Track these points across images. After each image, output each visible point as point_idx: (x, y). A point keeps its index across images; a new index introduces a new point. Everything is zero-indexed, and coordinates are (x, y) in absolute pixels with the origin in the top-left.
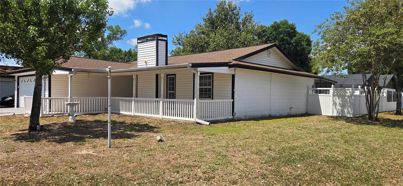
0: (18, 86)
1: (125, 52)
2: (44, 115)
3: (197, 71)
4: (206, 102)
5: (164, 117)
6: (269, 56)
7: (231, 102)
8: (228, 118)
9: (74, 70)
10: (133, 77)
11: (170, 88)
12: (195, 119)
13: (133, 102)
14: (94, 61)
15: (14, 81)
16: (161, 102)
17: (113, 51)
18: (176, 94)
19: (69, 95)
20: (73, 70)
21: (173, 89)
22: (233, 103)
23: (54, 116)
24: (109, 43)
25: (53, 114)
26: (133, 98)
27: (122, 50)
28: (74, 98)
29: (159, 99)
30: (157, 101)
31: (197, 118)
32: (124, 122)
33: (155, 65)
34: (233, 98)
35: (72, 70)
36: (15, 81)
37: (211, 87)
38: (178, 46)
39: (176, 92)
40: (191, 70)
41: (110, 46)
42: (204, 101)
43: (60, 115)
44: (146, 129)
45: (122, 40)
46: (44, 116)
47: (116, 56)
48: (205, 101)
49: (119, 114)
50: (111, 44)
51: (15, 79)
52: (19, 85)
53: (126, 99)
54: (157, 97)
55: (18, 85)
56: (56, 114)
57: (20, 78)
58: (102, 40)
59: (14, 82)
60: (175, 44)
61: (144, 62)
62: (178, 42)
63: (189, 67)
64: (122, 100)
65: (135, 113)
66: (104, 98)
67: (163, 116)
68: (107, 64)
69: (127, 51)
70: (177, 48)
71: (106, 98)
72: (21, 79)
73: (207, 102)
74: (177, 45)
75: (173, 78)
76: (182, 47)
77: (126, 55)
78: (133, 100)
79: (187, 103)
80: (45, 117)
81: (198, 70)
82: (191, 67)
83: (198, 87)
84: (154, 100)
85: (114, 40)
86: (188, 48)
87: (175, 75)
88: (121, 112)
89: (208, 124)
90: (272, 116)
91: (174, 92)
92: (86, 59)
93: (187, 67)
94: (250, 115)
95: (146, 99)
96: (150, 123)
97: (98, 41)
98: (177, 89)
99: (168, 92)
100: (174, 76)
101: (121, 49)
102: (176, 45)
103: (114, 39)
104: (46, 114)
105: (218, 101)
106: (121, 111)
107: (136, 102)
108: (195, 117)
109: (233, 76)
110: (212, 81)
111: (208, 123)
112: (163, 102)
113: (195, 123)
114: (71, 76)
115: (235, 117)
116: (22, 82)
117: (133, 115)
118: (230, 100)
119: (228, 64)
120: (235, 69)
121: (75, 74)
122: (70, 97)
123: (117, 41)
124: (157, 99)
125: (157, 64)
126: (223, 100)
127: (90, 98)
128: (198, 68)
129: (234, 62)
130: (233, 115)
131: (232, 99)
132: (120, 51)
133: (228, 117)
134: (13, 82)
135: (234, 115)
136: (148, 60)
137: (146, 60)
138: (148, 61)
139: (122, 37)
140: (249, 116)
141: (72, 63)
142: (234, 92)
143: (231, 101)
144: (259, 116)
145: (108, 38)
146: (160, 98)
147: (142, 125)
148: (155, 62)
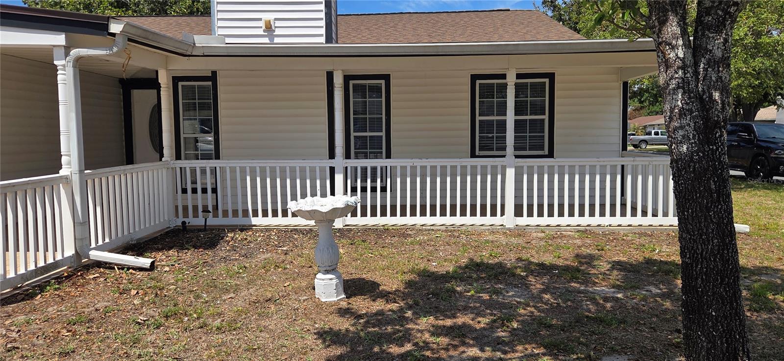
11: (359, 121)
18: (395, 141)
21: (380, 124)
37: (545, 117)
39: (394, 134)
53: (287, 165)
61: (262, 24)
66: (157, 167)
67: (519, 218)
71: (161, 165)
75: (375, 88)
84: (464, 164)
87: (386, 77)
91: (382, 134)
95: (421, 163)
98: (394, 126)
99: (353, 134)
100: (382, 82)
107: (359, 174)
110: (547, 98)
117: (340, 227)
136: (278, 20)
137: (270, 17)
138: (278, 24)
148: (322, 27)
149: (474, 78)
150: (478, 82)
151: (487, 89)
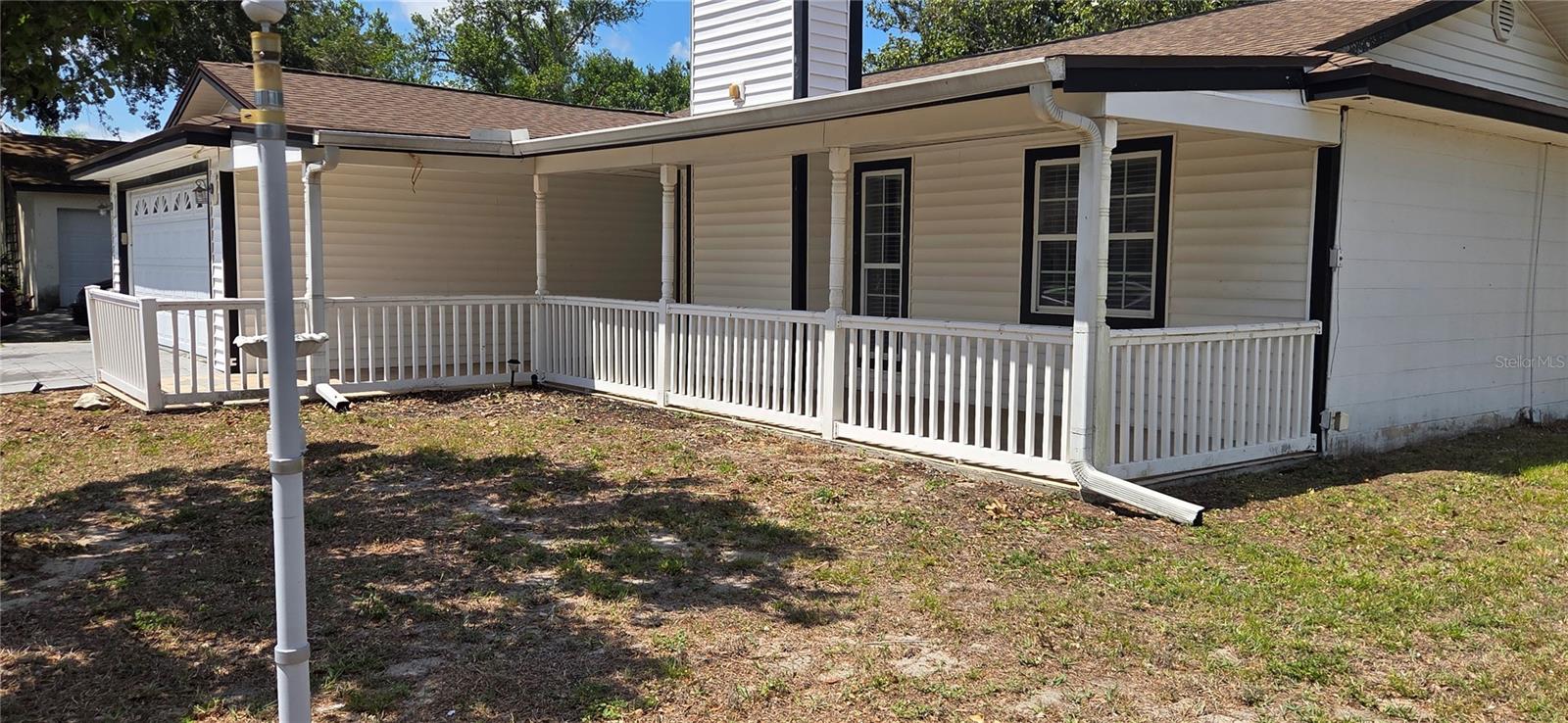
0: (123, 234)
1: (651, 75)
2: (166, 398)
3: (1100, 121)
4: (1151, 341)
5: (848, 430)
6: (1504, 35)
7: (1308, 337)
8: (1285, 447)
9: (327, 139)
10: (662, 182)
11: (873, 242)
12: (1076, 467)
13: (662, 328)
14: (476, 103)
15: (102, 207)
16: (830, 337)
17: (597, 72)
18: (914, 281)
19: (309, 283)
20: (316, 140)
21: (895, 247)
22: (1322, 344)
23: (226, 403)
24: (578, 36)
25: (221, 394)
26: (663, 306)
27: (635, 66)
28: (334, 302)
29: (818, 314)
30: (805, 325)
31: (1091, 461)
32: (595, 469)
33: (790, 94)
34: (1320, 308)
35: (311, 139)
36: (108, 208)
37: (1153, 236)
38: (896, 32)
39: (914, 266)
40: (1059, 109)
41: (583, 50)
42: (1136, 342)
43: (257, 401)
44: (728, 554)
45: (636, 18)
46: (167, 407)
47: (607, 94)
48: (1146, 341)
49: (586, 392)
50: (586, 41)
51: (109, 198)
52: (126, 231)
53: (624, 308)
54: (799, 302)
55: (123, 228)
56: (236, 395)
57: (128, 193)
58: (550, 24)
59: (102, 213)
60: (880, 23)
61: (726, 93)
62: (894, 15)
63: (1047, 89)
64: (608, 317)
65: (672, 394)
66: (508, 300)
67: (842, 425)
68: (542, 116)
69: (657, 71)
70: (891, 40)
71: (519, 300)
72: (133, 199)
73: (1161, 346)
74: (891, 30)
75: (893, 184)
76: (916, 39)
77: (653, 90)
78: (663, 316)
79: (1014, 350)
80: (169, 411)
81: (1108, 113)
82: (1056, 85)
83: (1105, 235)
84: (782, 319)
85: (601, 21)
86: (950, 43)
87: (905, 164)
88: (600, 384)
89: (1192, 518)
90: (1535, 420)
91: (899, 266)
92: (437, 91)
93: (1025, 90)
94: (1415, 425)
95: (738, 313)
96: (757, 487)
97: (532, 29)
98: (914, 253)
99: (865, 266)
100: (902, 171)
101: (632, 63)
102: (885, 30)
103: (602, 17)
104: (179, 397)
105: (1230, 337)
106: (596, 377)
107: (682, 327)
108: (1080, 455)
109: (1329, 160)
110: (1157, 194)
111: (1188, 510)
112: (844, 338)
113: (1073, 495)
114: (315, 175)
115: (1329, 439)
116: (136, 214)
117: (660, 405)
118: (1303, 325)
119: (1306, 69)
120: (1344, 108)
121: (332, 164)
122: (314, 296)
123: (614, 26)
124: (801, 317)
125: (801, 88)
126: (1258, 327)
127: (425, 301)
128: (1110, 96)
129: (1341, 60)
130: (1316, 428)
131: (1312, 318)
132: (628, 69)
133: (1286, 441)
134: (97, 211)
135: (1323, 424)
136: (746, 83)
137: (737, 80)
138: (750, 89)
139: (635, 6)
140: (1407, 431)
141: (354, 111)
142: (1330, 271)
143: (1308, 332)
144: (1466, 428)
145: (573, 12)
146: (823, 306)
147: (706, 504)
148: (789, 88)
149: (1032, 156)
150: (1039, 164)
151: (1054, 179)
